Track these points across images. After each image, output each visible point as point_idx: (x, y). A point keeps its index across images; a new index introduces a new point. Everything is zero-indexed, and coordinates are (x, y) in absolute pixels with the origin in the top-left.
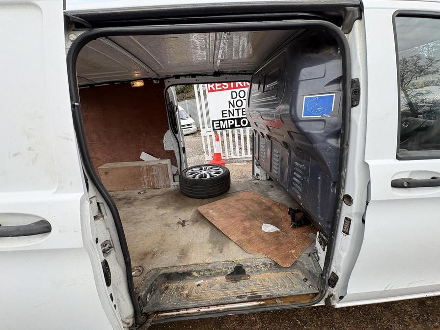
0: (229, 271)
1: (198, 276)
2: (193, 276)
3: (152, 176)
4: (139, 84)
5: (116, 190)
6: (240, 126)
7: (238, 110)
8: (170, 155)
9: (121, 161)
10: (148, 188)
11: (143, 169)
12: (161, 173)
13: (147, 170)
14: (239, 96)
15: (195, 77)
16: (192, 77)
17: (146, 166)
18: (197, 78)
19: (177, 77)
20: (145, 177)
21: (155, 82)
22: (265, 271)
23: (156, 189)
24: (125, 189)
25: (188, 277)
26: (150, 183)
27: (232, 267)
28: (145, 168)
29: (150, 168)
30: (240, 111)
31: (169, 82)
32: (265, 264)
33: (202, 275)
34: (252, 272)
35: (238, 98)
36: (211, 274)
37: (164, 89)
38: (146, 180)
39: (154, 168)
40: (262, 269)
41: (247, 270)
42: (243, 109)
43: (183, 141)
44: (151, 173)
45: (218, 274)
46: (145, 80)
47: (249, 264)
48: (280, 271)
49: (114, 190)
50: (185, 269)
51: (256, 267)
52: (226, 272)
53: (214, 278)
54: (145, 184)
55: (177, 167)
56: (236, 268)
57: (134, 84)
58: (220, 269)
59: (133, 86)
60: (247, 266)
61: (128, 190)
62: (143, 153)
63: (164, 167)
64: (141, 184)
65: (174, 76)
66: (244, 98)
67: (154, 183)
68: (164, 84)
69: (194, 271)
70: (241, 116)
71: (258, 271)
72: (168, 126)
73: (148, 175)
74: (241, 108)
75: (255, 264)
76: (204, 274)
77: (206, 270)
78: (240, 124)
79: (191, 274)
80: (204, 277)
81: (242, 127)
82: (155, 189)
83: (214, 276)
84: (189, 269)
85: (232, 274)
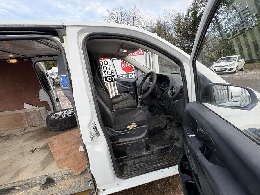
0: (43, 183)
1: (20, 189)
2: (17, 190)
3: (30, 119)
4: (14, 61)
5: (4, 130)
6: (107, 81)
7: (105, 72)
8: (45, 104)
9: (10, 110)
10: (29, 127)
11: (23, 115)
12: (36, 116)
13: (26, 115)
14: (104, 64)
15: (52, 56)
16: (50, 57)
17: (25, 113)
18: (54, 57)
19: (40, 56)
20: (25, 119)
21: (25, 60)
22: (68, 179)
23: (35, 126)
24: (11, 128)
25: (12, 191)
26: (30, 123)
27: (44, 179)
28: (24, 114)
29: (28, 114)
30: (106, 73)
31: (35, 59)
32: (66, 174)
33: (23, 188)
34: (59, 180)
35: (104, 65)
36: (29, 186)
37: (32, 64)
38: (26, 122)
39: (31, 113)
40: (66, 177)
41: (55, 179)
42: (107, 71)
43: (56, 94)
44: (29, 117)
45: (34, 186)
46: (17, 59)
47: (56, 176)
48: (78, 177)
49: (3, 130)
50: (10, 186)
51: (61, 177)
52: (40, 184)
53: (32, 189)
54: (26, 124)
55: (51, 111)
56: (47, 180)
57: (9, 61)
58: (35, 182)
59: (9, 62)
60: (55, 178)
61: (13, 129)
62: (25, 104)
63: (38, 112)
64: (23, 124)
65: (37, 56)
66: (108, 65)
67: (32, 123)
68: (32, 61)
69: (16, 186)
70: (107, 75)
71: (63, 179)
72: (41, 86)
73: (27, 118)
74: (106, 71)
75: (60, 175)
76: (24, 187)
77: (25, 184)
78: (107, 80)
79: (14, 189)
80: (24, 189)
81: (108, 81)
82: (33, 127)
83: (32, 187)
84: (13, 185)
85: (45, 183)
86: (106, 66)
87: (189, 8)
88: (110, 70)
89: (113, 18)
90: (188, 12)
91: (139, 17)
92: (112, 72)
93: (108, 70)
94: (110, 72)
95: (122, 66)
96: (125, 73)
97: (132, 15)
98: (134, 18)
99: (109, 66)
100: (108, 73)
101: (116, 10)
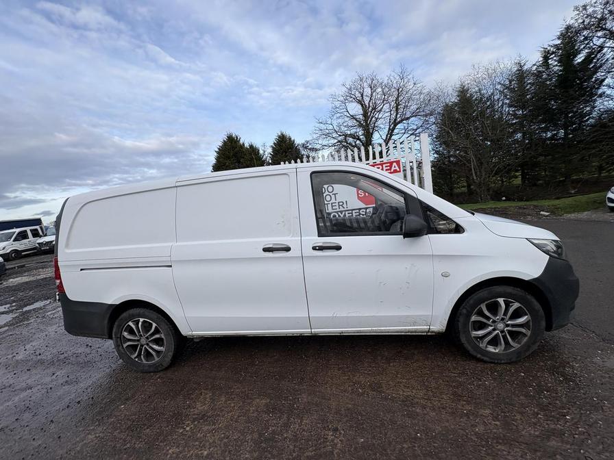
14: (328, 191)
35: (327, 193)
42: (332, 204)
70: (331, 210)
74: (330, 202)
86: (331, 194)
87: (549, 48)
88: (337, 202)
89: (353, 96)
90: (546, 58)
91: (411, 87)
92: (340, 204)
93: (333, 201)
94: (337, 204)
95: (358, 194)
96: (364, 206)
97: (395, 85)
98: (401, 89)
99: (335, 194)
100: (332, 206)
101: (361, 80)
